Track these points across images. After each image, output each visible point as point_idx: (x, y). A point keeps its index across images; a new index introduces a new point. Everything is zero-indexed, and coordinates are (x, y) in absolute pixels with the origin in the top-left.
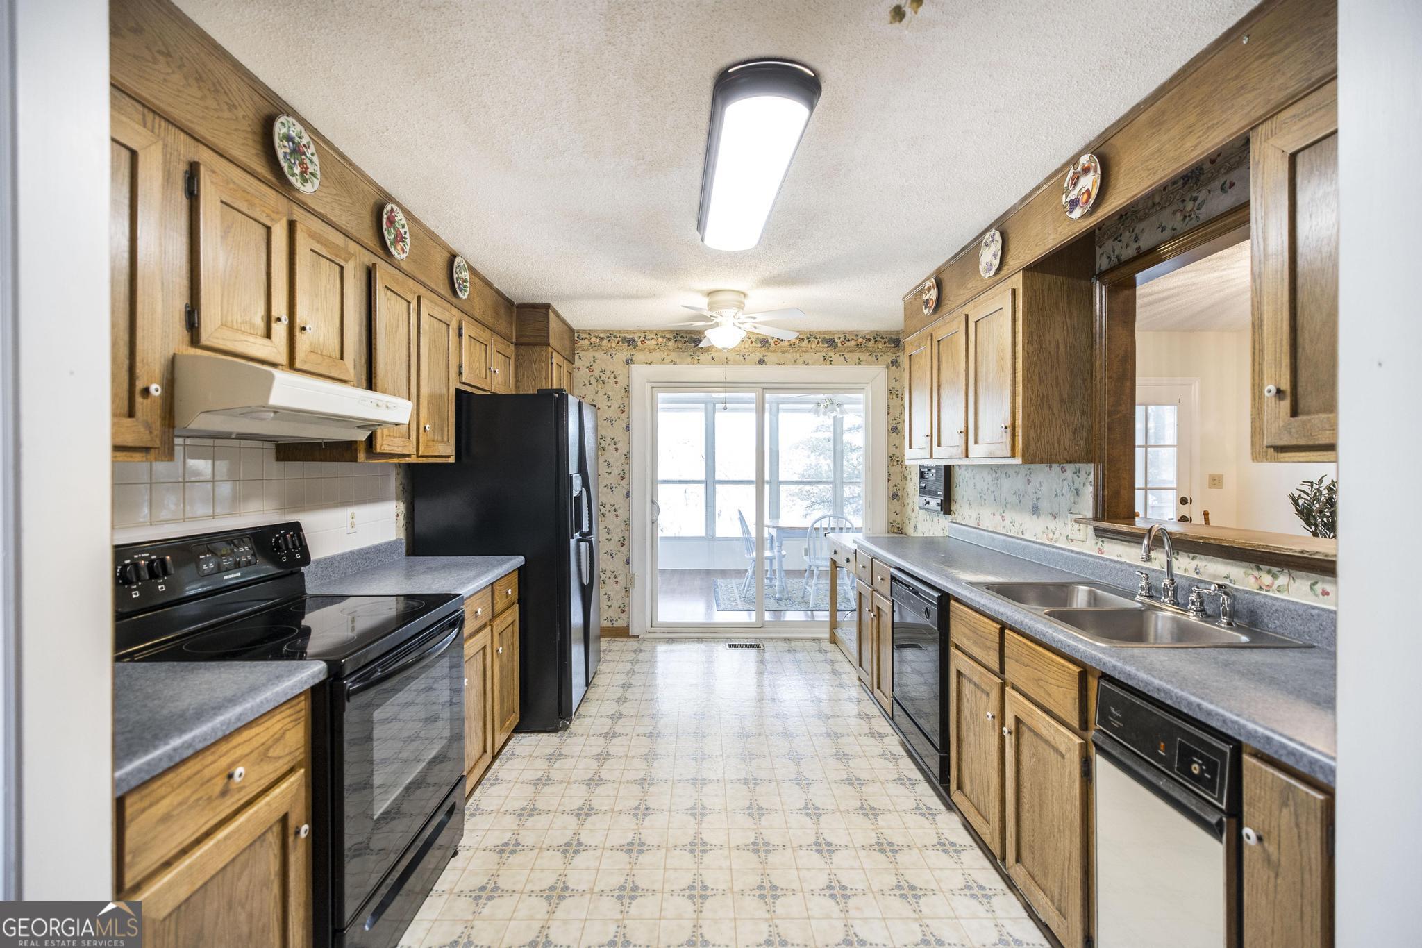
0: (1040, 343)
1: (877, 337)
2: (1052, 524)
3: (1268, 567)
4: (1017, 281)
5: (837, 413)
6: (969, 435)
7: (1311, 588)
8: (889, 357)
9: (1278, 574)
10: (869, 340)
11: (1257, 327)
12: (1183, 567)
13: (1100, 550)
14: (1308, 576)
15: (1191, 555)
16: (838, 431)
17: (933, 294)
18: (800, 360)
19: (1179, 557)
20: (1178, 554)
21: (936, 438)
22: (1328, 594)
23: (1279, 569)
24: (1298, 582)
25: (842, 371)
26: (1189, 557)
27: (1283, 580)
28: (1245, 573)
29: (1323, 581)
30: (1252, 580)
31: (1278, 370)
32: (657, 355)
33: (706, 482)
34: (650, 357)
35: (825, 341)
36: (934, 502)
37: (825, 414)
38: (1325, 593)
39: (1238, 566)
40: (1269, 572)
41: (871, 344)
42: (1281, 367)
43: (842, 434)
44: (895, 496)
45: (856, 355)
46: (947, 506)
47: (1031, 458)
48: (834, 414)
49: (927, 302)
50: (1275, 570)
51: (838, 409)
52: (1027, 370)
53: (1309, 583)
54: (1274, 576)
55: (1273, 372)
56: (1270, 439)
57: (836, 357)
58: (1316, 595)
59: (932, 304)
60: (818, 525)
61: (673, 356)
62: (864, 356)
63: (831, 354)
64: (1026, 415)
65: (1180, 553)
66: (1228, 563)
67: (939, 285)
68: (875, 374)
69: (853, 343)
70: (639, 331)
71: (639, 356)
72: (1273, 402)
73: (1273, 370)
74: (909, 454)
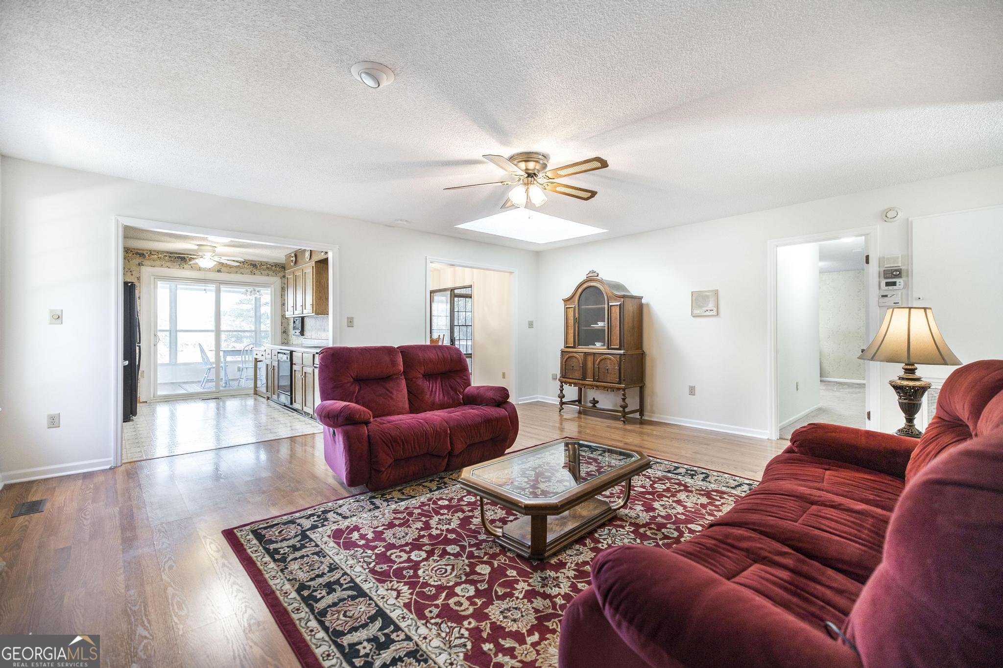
0: (320, 282)
1: (276, 265)
4: (313, 264)
5: (257, 295)
6: (304, 306)
8: (282, 274)
10: (273, 266)
16: (258, 305)
17: (294, 259)
18: (239, 272)
21: (295, 307)
25: (259, 278)
32: (158, 263)
33: (170, 331)
34: (154, 263)
35: (251, 264)
36: (298, 332)
37: (251, 295)
41: (273, 268)
43: (260, 306)
44: (284, 332)
45: (267, 272)
46: (302, 333)
47: (317, 314)
48: (256, 296)
49: (292, 261)
51: (258, 294)
52: (316, 290)
57: (257, 272)
59: (294, 262)
60: (246, 349)
61: (168, 264)
62: (270, 273)
63: (255, 270)
64: (316, 301)
67: (296, 256)
68: (276, 281)
69: (265, 266)
70: (147, 250)
71: (146, 262)
74: (287, 313)
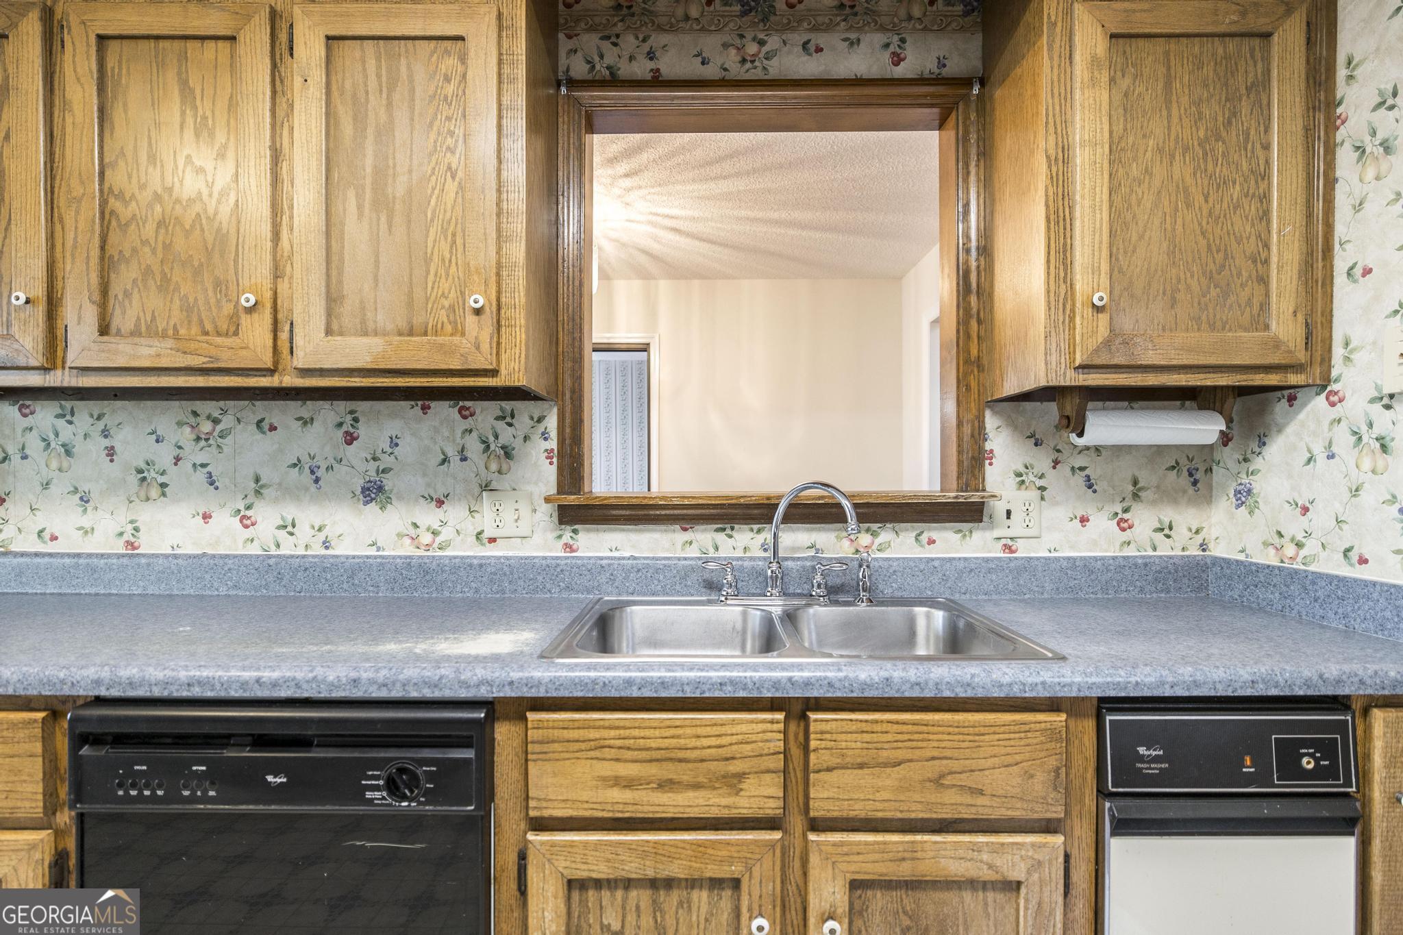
2: (429, 516)
3: (867, 525)
7: (917, 539)
9: (879, 530)
11: (1053, 223)
12: (741, 545)
13: (568, 547)
14: (912, 527)
15: (756, 527)
19: (734, 533)
20: (732, 529)
22: (934, 542)
23: (880, 525)
24: (902, 535)
26: (752, 530)
27: (886, 536)
28: (837, 537)
29: (929, 530)
30: (846, 543)
31: (1096, 277)
38: (931, 542)
39: (829, 530)
40: (868, 530)
42: (1100, 275)
50: (875, 526)
53: (914, 534)
54: (874, 534)
55: (1091, 280)
56: (1085, 357)
58: (922, 546)
65: (736, 526)
66: (812, 530)
72: (1090, 314)
73: (1090, 276)
